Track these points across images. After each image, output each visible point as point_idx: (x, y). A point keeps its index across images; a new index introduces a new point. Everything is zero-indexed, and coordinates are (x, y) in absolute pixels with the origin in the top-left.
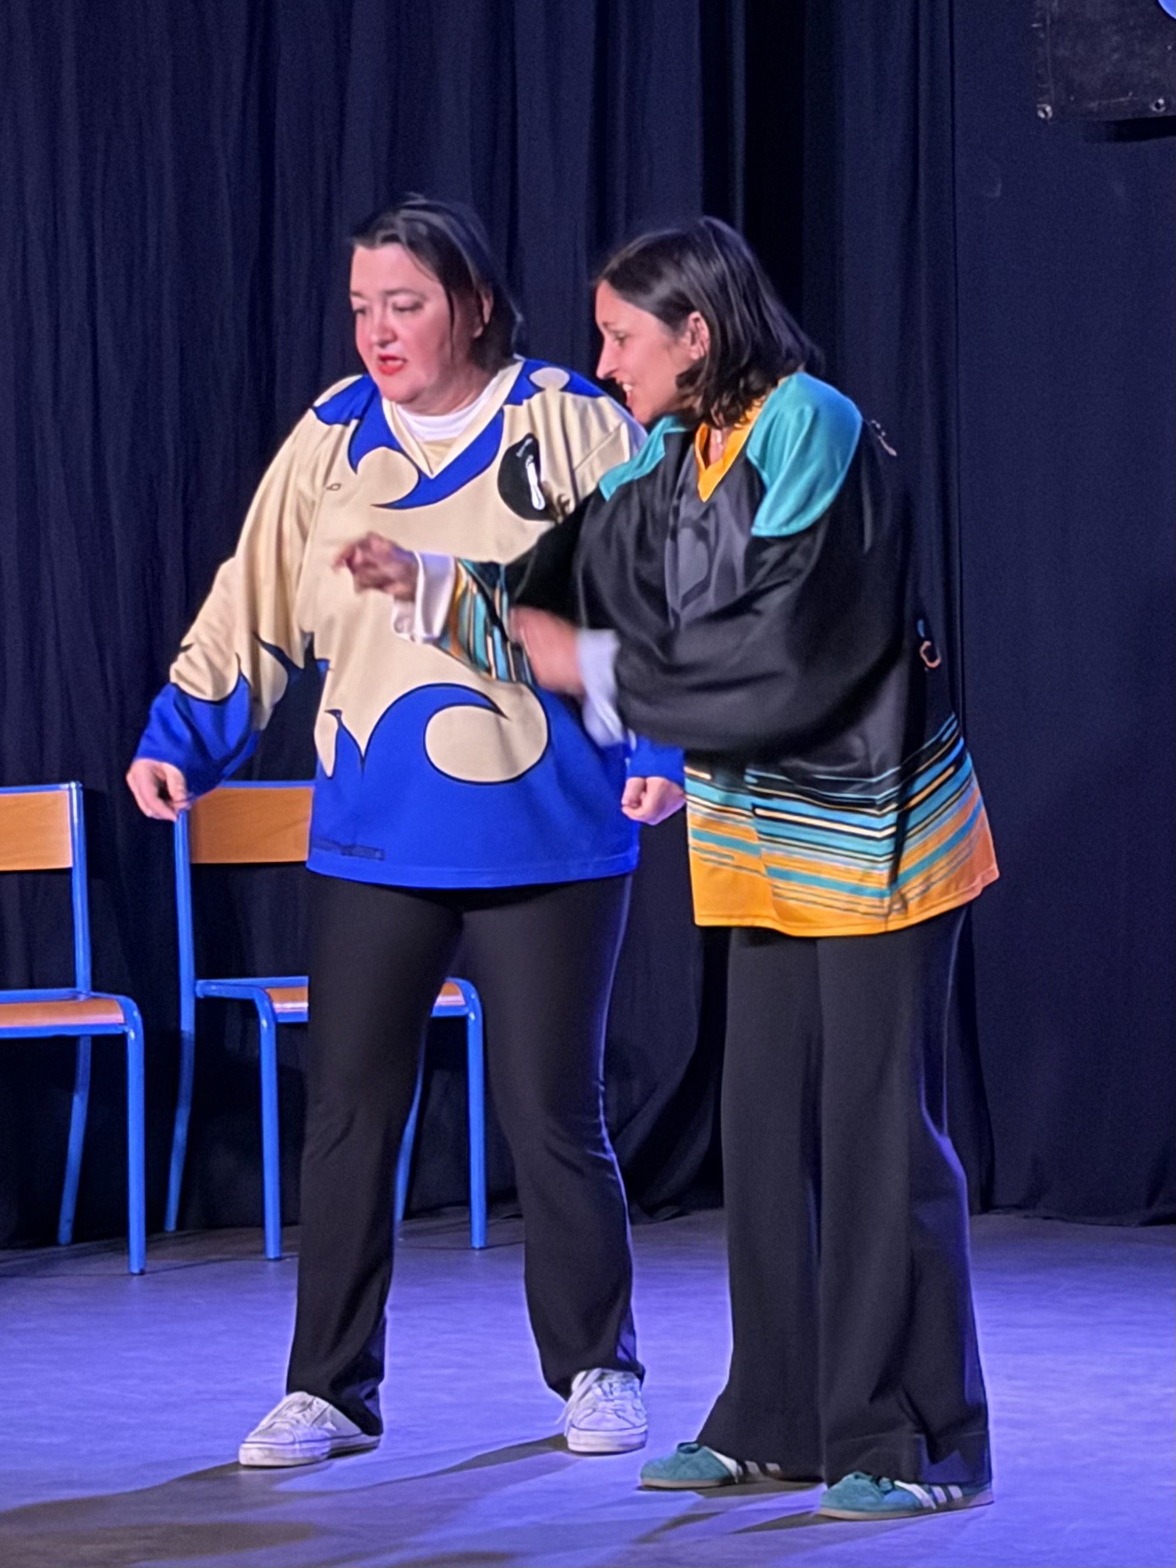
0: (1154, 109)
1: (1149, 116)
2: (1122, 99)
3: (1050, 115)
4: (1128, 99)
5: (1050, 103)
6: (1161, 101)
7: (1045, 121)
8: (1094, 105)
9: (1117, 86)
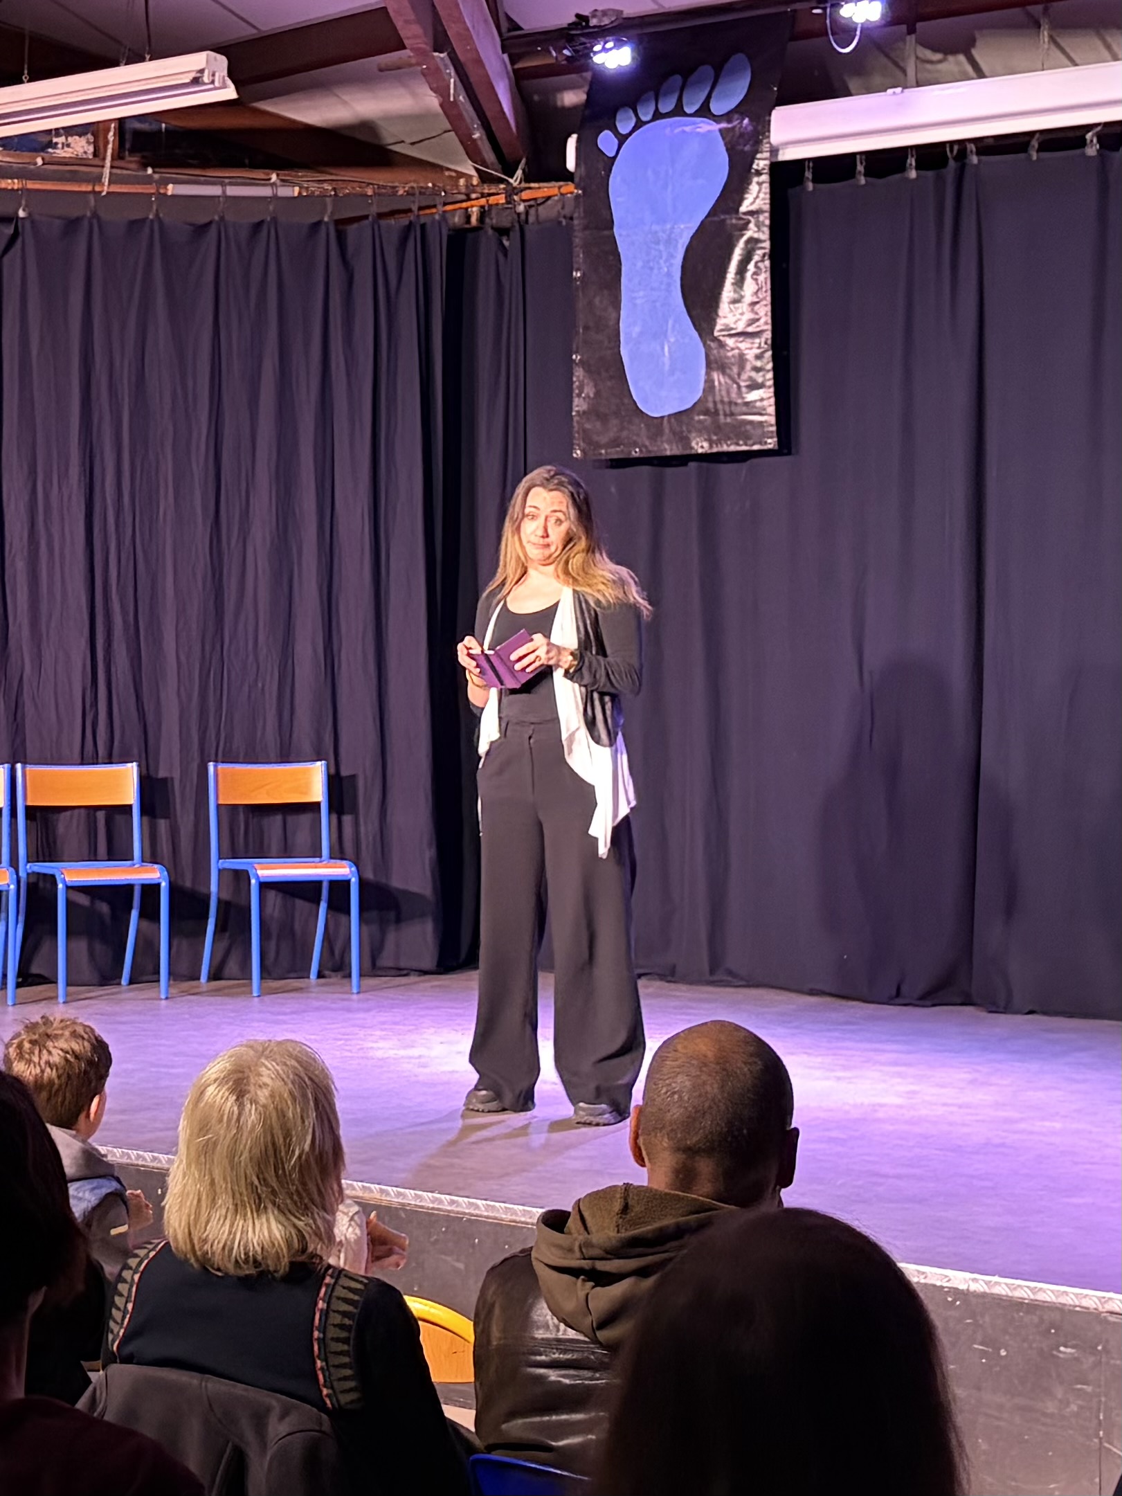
0: (633, 453)
1: (631, 457)
2: (618, 449)
3: (579, 455)
4: (621, 449)
5: (579, 449)
6: (637, 450)
7: (576, 459)
8: (603, 451)
9: (615, 443)
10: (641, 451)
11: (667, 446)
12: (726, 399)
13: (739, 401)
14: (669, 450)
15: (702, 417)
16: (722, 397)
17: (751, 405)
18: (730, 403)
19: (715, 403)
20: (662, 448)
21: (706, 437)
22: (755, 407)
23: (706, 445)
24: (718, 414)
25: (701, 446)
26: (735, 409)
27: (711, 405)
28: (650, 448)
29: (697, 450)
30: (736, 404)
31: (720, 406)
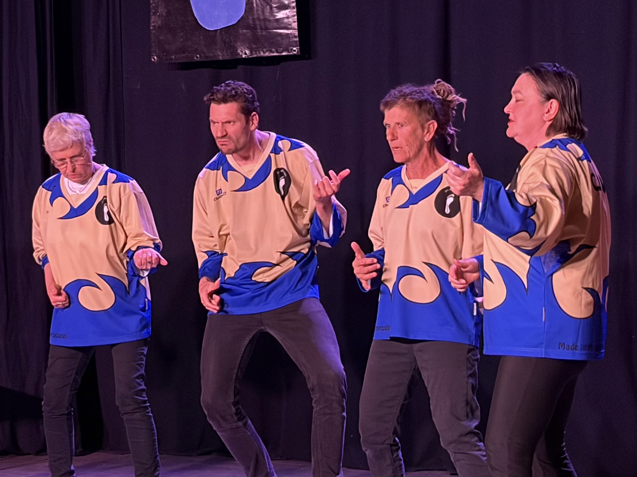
0: (196, 58)
1: (194, 61)
2: (184, 55)
3: (156, 60)
4: (186, 55)
5: (156, 56)
6: (198, 56)
7: (154, 62)
8: (173, 57)
9: (182, 50)
10: (201, 56)
11: (220, 53)
12: (262, 17)
13: (272, 18)
14: (221, 56)
15: (244, 31)
16: (258, 15)
17: (280, 21)
18: (265, 20)
19: (253, 19)
20: (216, 54)
21: (248, 46)
22: (283, 23)
23: (248, 52)
24: (256, 29)
25: (245, 53)
26: (269, 25)
27: (251, 22)
28: (208, 55)
30: (269, 21)
31: (257, 23)
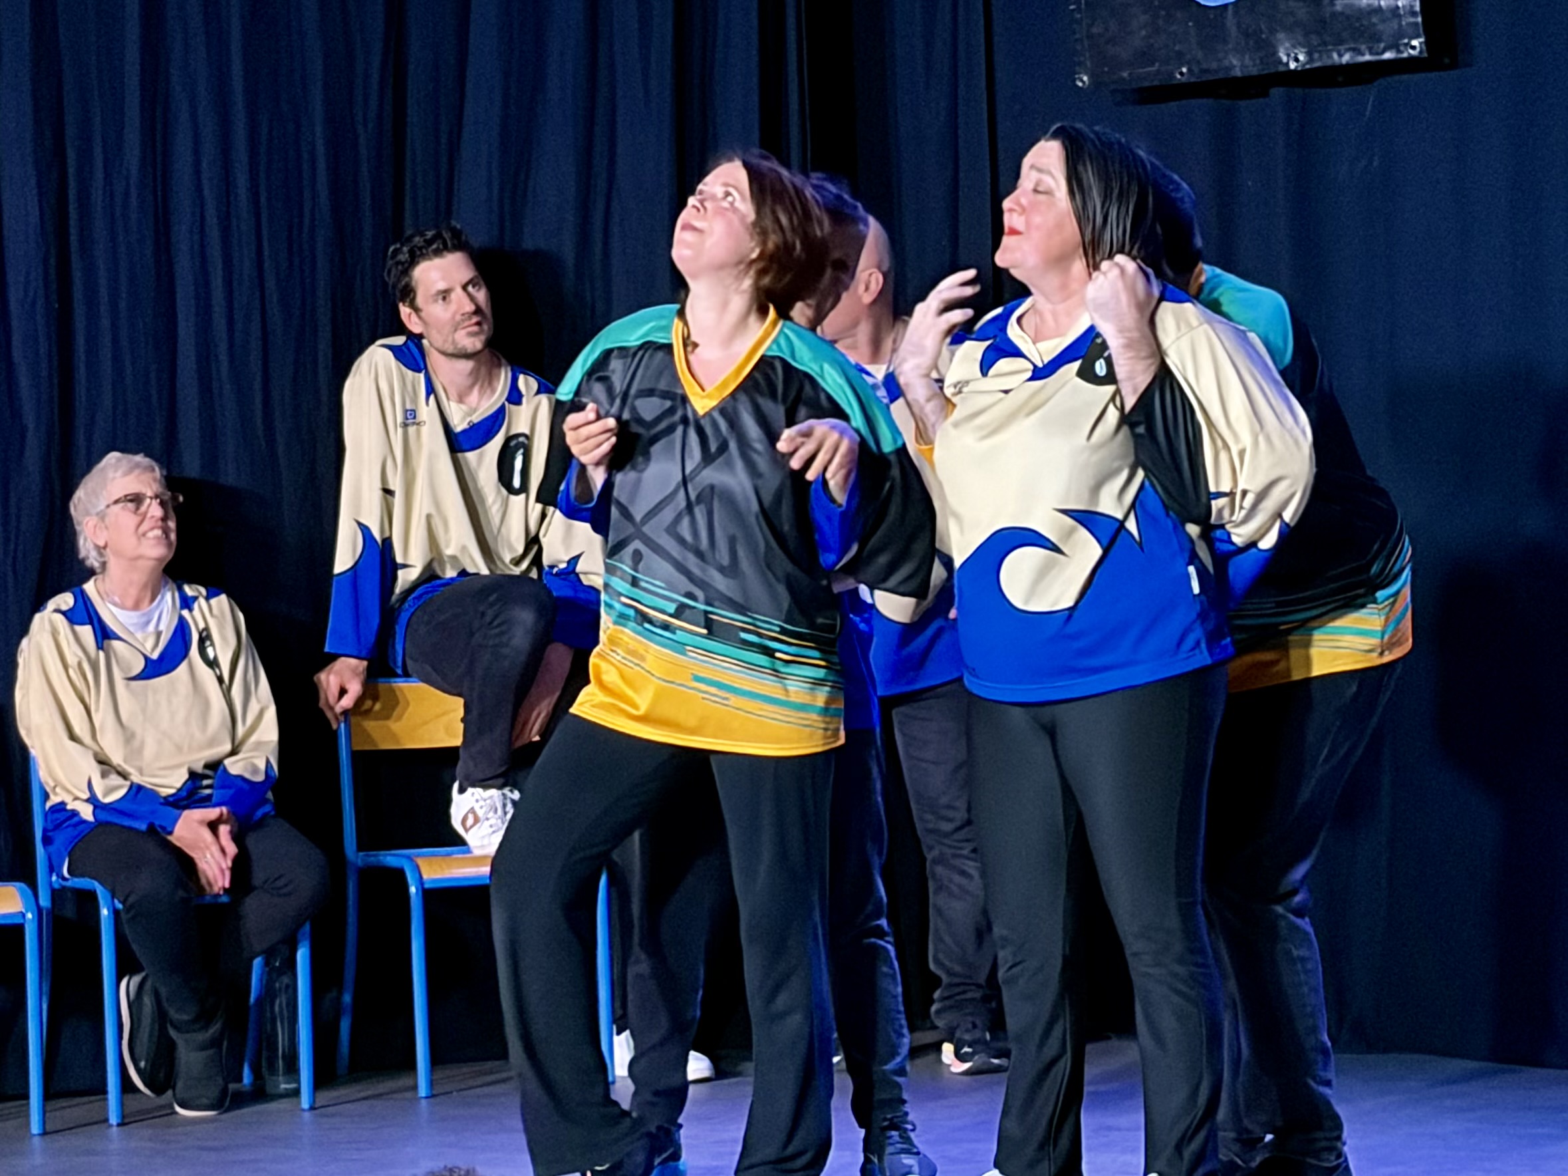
0: (1178, 76)
1: (1175, 82)
2: (1151, 69)
3: (1087, 83)
4: (1155, 68)
5: (1086, 74)
6: (1184, 70)
7: (1082, 89)
8: (1125, 75)
9: (1145, 56)
10: (1189, 70)
11: (1235, 61)
14: (1238, 64)
20: (1226, 63)
21: (1301, 39)
23: (1301, 55)
25: (1293, 57)
28: (1206, 66)
29: (1287, 64)
